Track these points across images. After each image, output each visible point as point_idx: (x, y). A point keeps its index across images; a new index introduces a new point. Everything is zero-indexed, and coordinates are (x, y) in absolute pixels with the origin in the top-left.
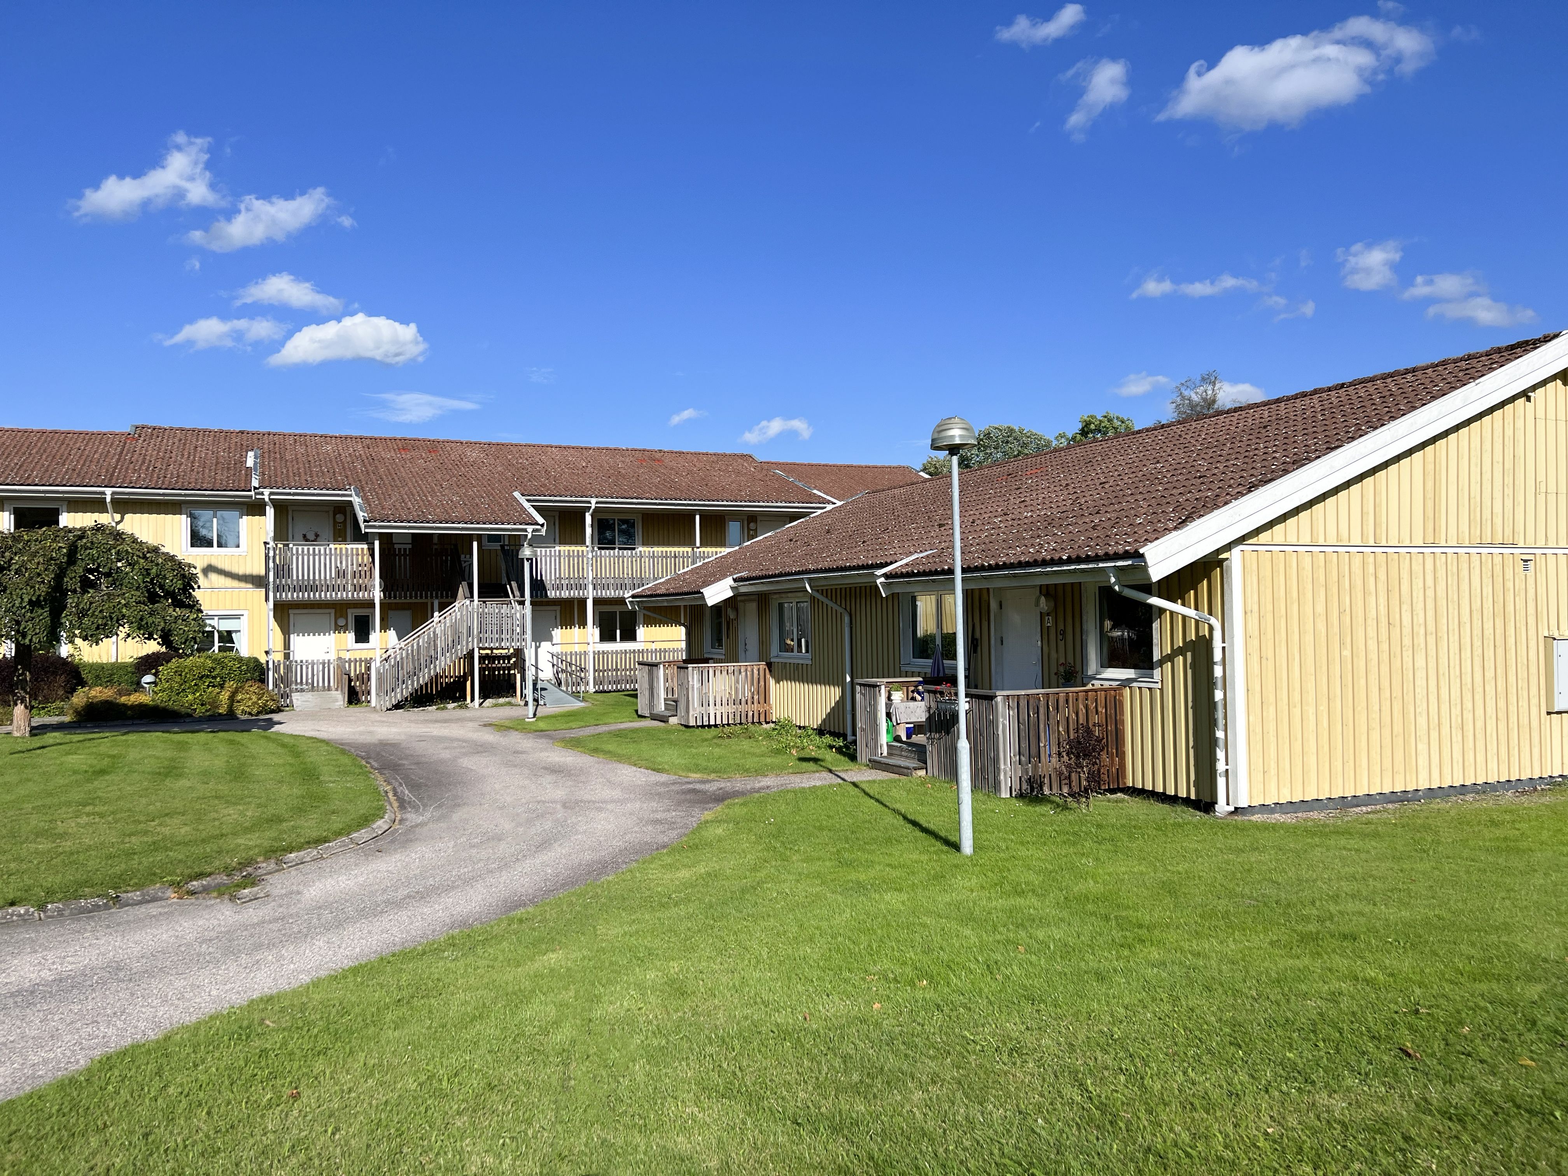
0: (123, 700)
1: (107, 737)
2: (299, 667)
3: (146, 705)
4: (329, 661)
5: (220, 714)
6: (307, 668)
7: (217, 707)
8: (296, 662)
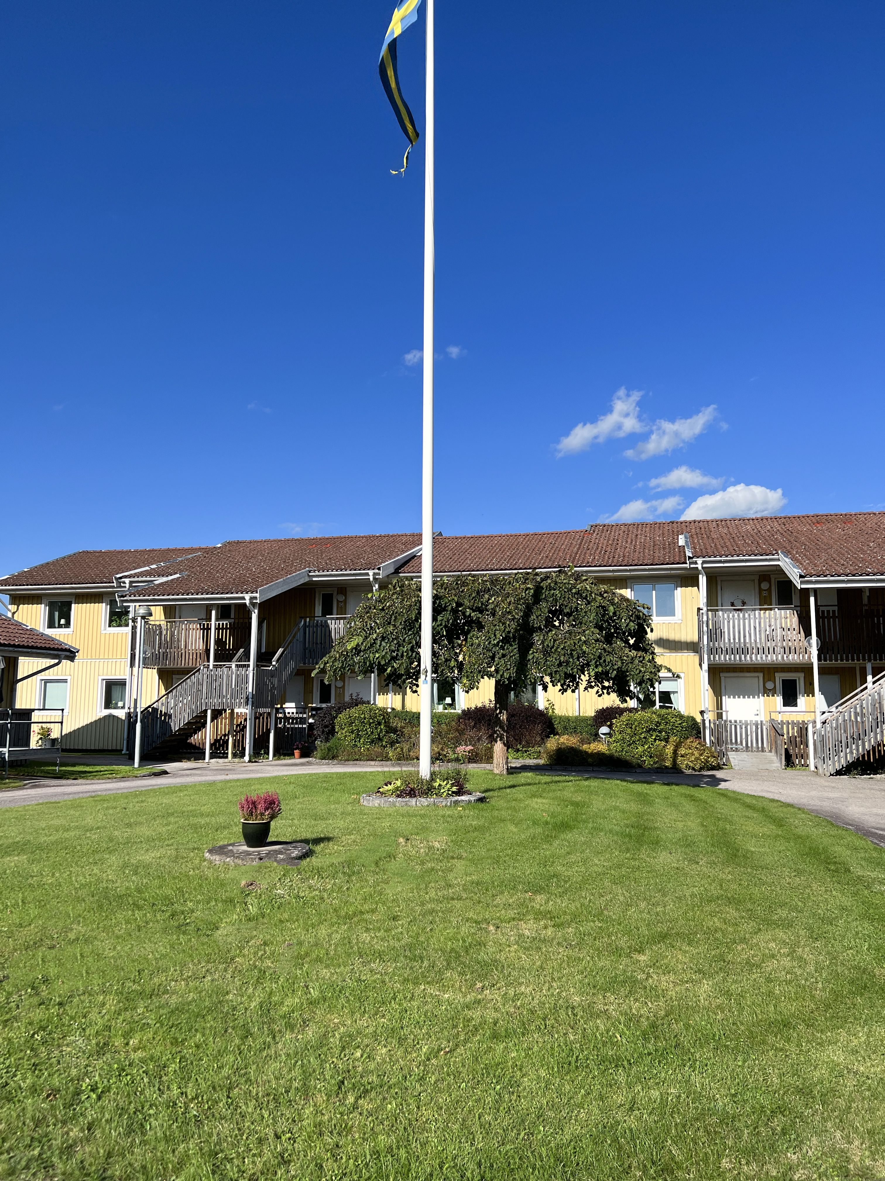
0: (585, 747)
1: (571, 781)
2: (733, 726)
3: (603, 754)
4: (762, 722)
5: (666, 767)
6: (741, 728)
7: (664, 760)
8: (731, 722)
